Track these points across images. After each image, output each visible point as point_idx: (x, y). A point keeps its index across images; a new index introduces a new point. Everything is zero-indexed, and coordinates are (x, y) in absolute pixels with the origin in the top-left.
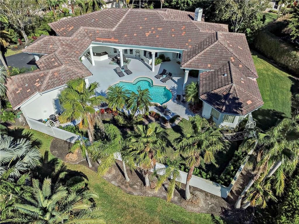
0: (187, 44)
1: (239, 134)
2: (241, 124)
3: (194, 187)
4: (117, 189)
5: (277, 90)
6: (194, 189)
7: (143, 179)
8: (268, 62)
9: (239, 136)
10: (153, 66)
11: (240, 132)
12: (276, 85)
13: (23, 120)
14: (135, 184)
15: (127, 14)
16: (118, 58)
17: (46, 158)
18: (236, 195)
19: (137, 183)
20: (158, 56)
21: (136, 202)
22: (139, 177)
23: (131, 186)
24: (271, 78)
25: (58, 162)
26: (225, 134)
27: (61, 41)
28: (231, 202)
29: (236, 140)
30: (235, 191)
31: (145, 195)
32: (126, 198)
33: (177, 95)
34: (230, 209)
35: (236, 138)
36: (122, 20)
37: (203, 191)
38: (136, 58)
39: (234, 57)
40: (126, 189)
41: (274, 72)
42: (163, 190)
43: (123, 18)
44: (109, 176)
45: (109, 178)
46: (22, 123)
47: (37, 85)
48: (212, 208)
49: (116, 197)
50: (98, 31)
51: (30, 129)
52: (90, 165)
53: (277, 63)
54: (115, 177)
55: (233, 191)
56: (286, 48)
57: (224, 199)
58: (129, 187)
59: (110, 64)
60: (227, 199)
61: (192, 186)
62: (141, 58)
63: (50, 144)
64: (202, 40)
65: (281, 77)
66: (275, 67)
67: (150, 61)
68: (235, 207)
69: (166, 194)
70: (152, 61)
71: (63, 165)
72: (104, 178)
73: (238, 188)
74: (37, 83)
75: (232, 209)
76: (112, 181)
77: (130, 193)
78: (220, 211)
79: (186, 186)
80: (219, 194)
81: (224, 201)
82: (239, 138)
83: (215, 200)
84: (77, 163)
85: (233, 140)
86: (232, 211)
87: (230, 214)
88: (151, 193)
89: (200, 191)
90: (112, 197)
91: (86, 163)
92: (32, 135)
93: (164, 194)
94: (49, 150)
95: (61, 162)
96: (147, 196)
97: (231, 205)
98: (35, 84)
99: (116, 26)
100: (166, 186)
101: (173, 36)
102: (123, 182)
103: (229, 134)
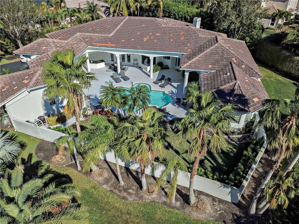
0: (186, 48)
1: (246, 136)
2: (248, 125)
3: (198, 191)
4: (108, 193)
5: (283, 95)
6: (199, 193)
7: (140, 182)
8: (269, 70)
9: (246, 138)
10: (152, 74)
11: (246, 134)
12: (281, 91)
13: (8, 123)
14: (130, 188)
15: (124, 21)
16: (115, 65)
17: (29, 161)
18: (248, 199)
19: (132, 187)
20: (156, 64)
21: (131, 209)
22: (135, 181)
23: (125, 190)
24: (274, 84)
25: (43, 164)
26: (231, 136)
27: (56, 43)
28: (244, 207)
29: (244, 142)
30: (247, 195)
31: (142, 200)
32: (119, 204)
33: (177, 99)
34: (243, 215)
35: (243, 140)
36: (119, 26)
37: (210, 195)
38: (133, 66)
39: (236, 58)
40: (119, 194)
41: (278, 79)
42: (162, 195)
43: (121, 25)
44: (101, 179)
45: (100, 181)
46: (7, 126)
47: (26, 82)
48: (221, 214)
49: (107, 203)
50: (95, 37)
51: (15, 131)
52: (79, 168)
53: (279, 70)
54: (107, 181)
55: (245, 195)
56: (288, 54)
57: (234, 204)
58: (123, 191)
59: (107, 71)
60: (239, 205)
61: (196, 190)
62: (139, 66)
63: (36, 146)
64: (202, 43)
65: (285, 83)
66: (277, 75)
67: (148, 68)
68: (248, 213)
69: (166, 199)
70: (150, 68)
71: (48, 168)
72: (95, 182)
73: (250, 192)
74: (26, 80)
75: (245, 216)
76: (103, 185)
77: (124, 198)
78: (231, 218)
79: (189, 190)
80: (229, 199)
81: (235, 206)
82: (246, 140)
83: (224, 206)
84: (65, 166)
85: (241, 142)
86: (245, 218)
87: (243, 221)
88: (148, 198)
89: (206, 195)
90: (102, 203)
91: (75, 165)
92: (16, 137)
93: (164, 199)
94: (34, 153)
95: (45, 164)
96: (144, 201)
97: (244, 211)
98: (23, 81)
99: (114, 32)
100: (166, 190)
101: (172, 40)
102: (116, 186)
103: (235, 137)
